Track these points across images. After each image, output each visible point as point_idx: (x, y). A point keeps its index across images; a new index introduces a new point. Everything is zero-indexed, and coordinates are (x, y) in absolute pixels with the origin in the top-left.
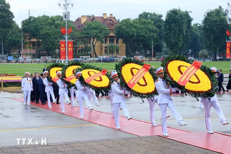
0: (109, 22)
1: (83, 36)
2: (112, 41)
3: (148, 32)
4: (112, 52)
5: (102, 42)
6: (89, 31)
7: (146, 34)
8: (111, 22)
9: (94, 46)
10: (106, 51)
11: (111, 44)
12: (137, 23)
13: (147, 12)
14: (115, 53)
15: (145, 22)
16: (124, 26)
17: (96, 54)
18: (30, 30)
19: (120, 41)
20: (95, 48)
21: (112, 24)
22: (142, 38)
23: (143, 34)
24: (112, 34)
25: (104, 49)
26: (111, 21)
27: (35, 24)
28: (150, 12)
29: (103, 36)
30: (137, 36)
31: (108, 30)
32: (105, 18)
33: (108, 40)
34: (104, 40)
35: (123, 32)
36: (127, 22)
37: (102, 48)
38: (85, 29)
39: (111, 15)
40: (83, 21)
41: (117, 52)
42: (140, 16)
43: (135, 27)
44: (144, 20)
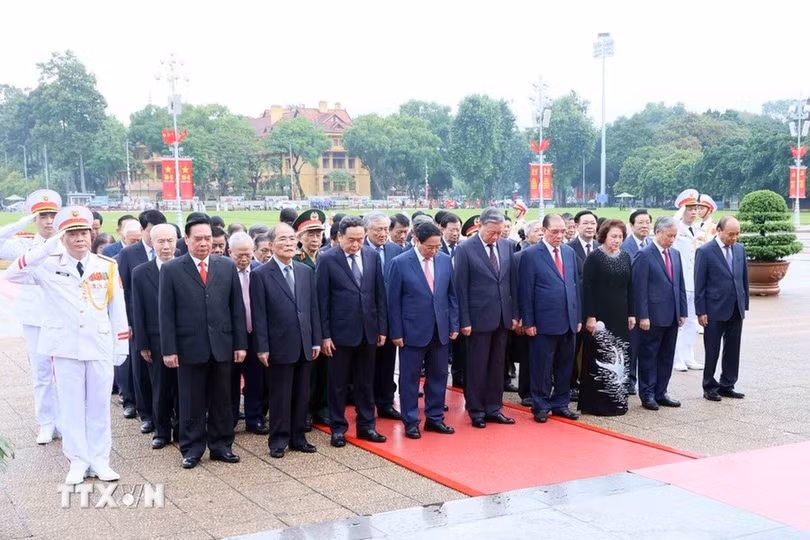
0: (332, 120)
1: (271, 151)
2: (339, 162)
3: (416, 144)
4: (339, 188)
5: (316, 165)
6: (286, 142)
7: (413, 148)
8: (337, 120)
9: (297, 174)
10: (326, 185)
11: (337, 170)
12: (393, 125)
13: (417, 99)
14: (347, 189)
15: (409, 122)
16: (363, 129)
17: (301, 192)
18: (148, 136)
19: (358, 162)
20: (300, 179)
21: (339, 126)
22: (402, 157)
23: (404, 148)
24: (339, 148)
25: (321, 181)
26: (337, 118)
27: (159, 123)
28: (424, 101)
29: (316, 152)
30: (391, 153)
31: (328, 139)
32: (324, 110)
33: (331, 161)
34: (320, 161)
35: (361, 143)
36: (369, 121)
37: (317, 179)
38: (275, 136)
39: (338, 104)
40: (275, 117)
41: (352, 187)
42: (403, 108)
43: (388, 133)
44: (407, 117)
